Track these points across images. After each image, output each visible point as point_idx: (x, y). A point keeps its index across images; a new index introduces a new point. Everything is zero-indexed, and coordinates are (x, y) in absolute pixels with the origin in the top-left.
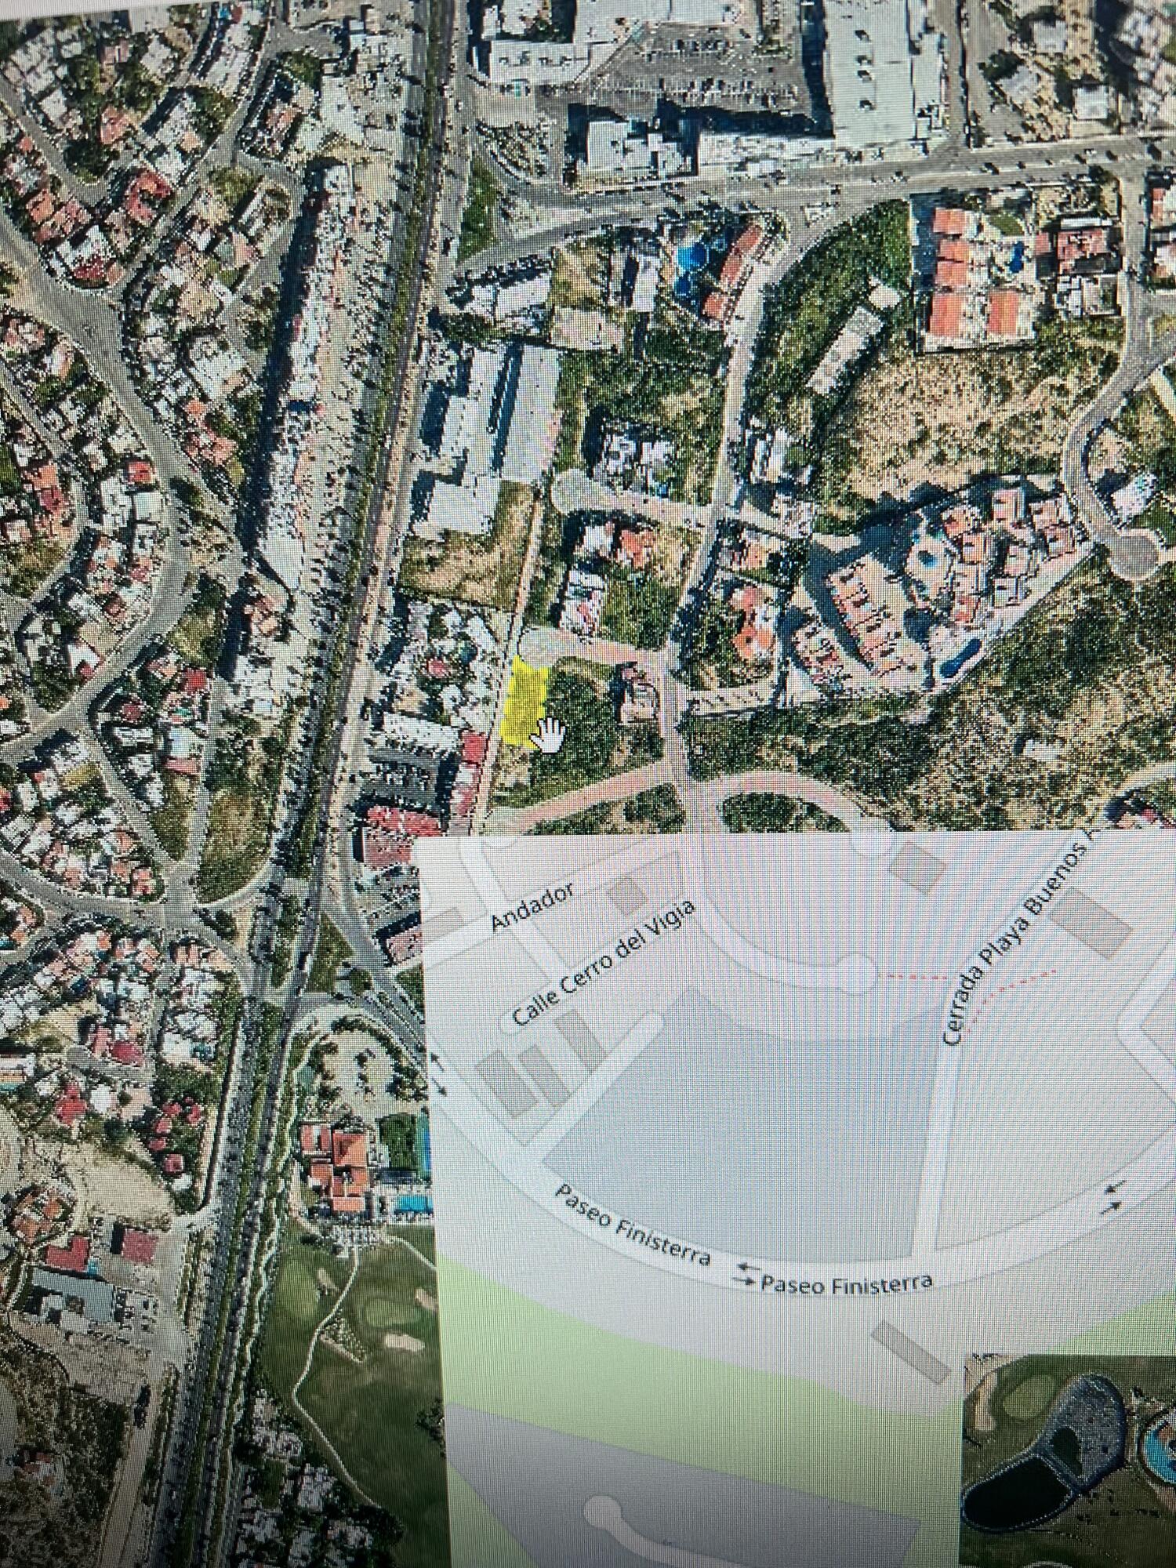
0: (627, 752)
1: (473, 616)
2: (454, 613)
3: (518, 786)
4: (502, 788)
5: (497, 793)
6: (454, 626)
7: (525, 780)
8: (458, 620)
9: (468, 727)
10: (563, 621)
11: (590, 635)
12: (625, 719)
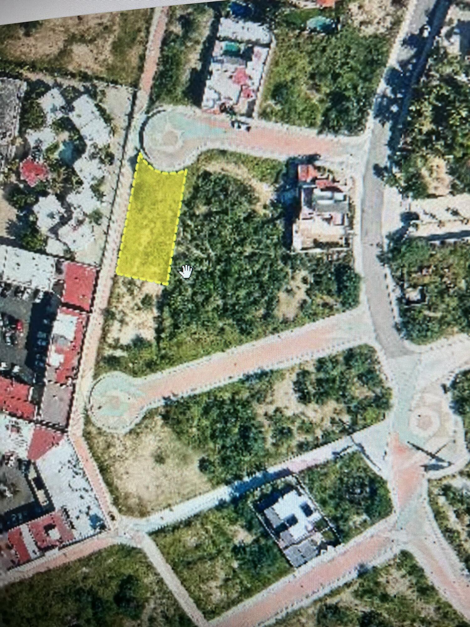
0: (301, 295)
1: (81, 94)
2: (55, 92)
3: (139, 342)
4: (116, 345)
5: (108, 352)
6: (54, 110)
7: (149, 335)
8: (60, 101)
9: (70, 255)
10: (208, 95)
11: (249, 115)
12: (297, 243)
